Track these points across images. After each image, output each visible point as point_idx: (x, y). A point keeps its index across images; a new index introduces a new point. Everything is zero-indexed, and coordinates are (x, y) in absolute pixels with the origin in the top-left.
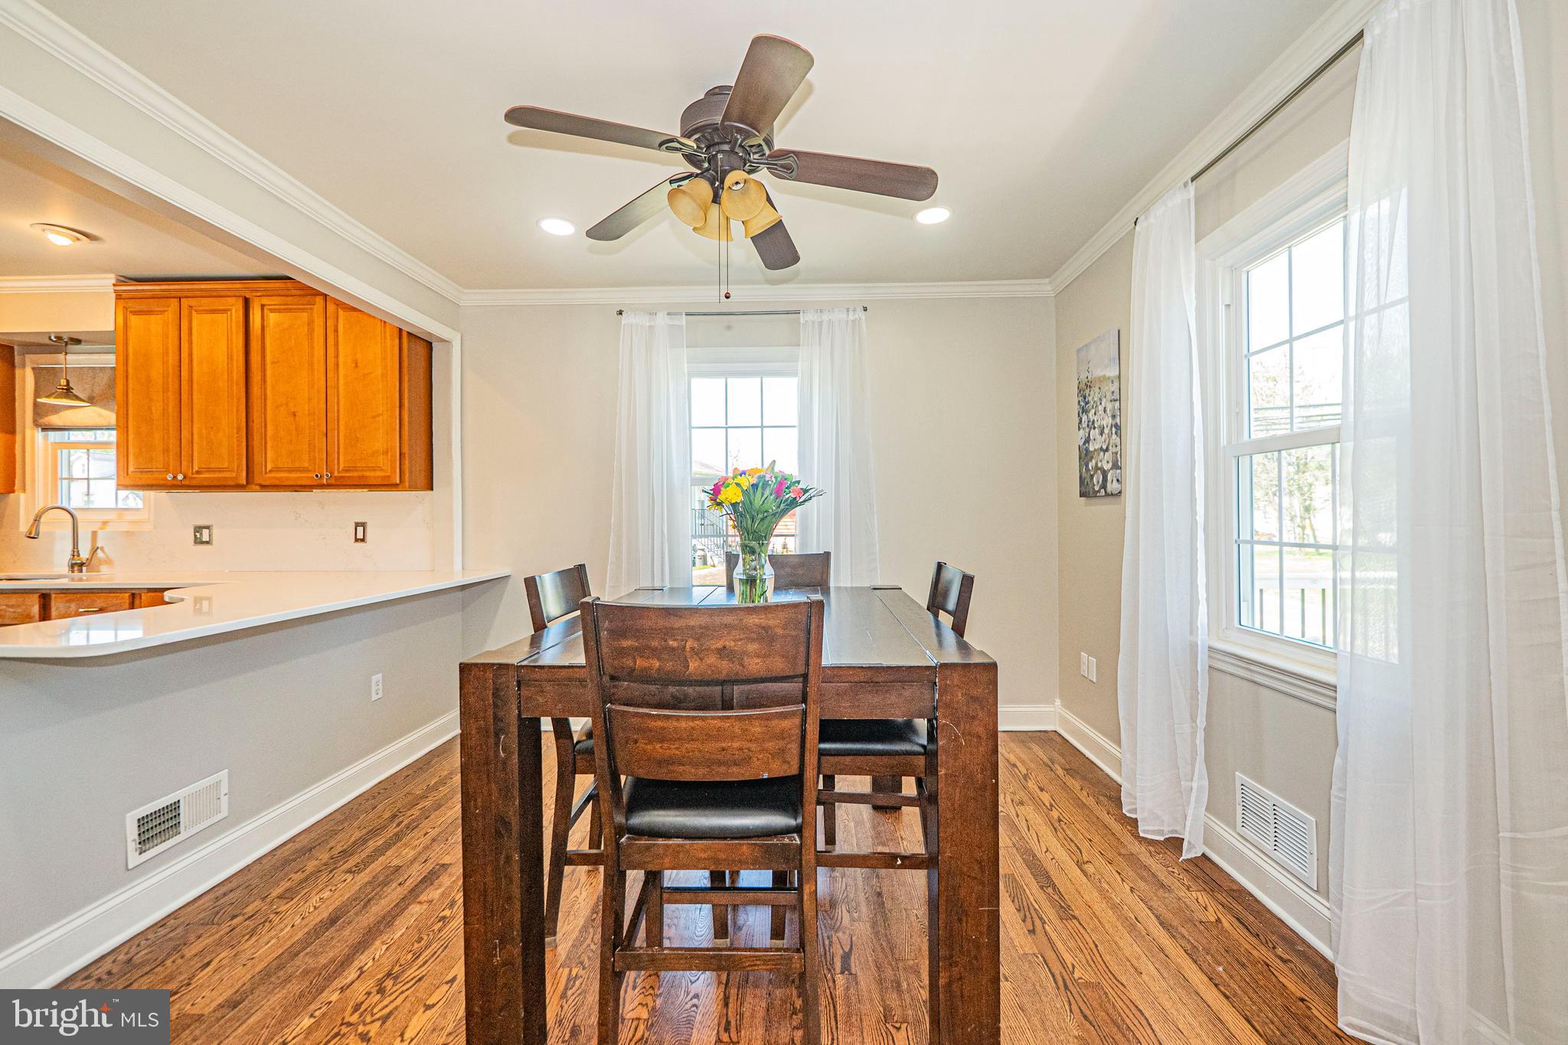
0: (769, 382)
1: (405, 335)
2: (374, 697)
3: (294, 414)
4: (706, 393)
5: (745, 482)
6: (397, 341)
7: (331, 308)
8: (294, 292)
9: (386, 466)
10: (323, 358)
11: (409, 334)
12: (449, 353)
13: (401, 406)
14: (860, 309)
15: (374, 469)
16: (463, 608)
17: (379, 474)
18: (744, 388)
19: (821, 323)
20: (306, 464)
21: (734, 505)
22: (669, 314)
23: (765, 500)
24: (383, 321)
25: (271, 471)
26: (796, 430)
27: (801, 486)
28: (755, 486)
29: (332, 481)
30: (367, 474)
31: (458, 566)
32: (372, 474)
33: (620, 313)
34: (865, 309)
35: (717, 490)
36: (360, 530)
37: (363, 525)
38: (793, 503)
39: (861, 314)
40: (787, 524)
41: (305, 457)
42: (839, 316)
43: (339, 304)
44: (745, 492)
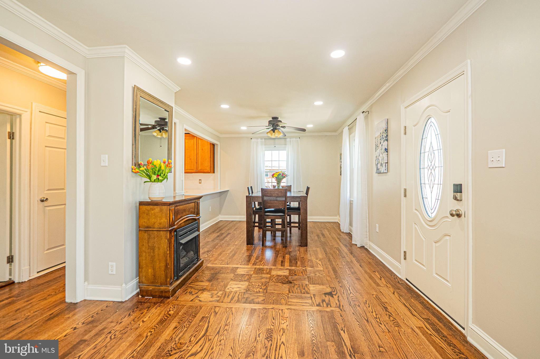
0: (280, 152)
1: (211, 144)
2: (210, 211)
3: (191, 159)
4: (268, 154)
5: (278, 174)
6: (210, 145)
7: (198, 139)
8: (191, 136)
9: (208, 169)
10: (196, 148)
11: (212, 144)
12: (218, 147)
13: (211, 157)
14: (298, 138)
15: (206, 169)
16: (220, 196)
17: (207, 170)
18: (275, 153)
19: (291, 141)
20: (193, 169)
21: (276, 177)
22: (261, 139)
23: (280, 176)
24: (207, 141)
25: (186, 170)
26: (286, 161)
27: (286, 174)
28: (279, 175)
29: (198, 172)
30: (204, 170)
31: (219, 188)
32: (205, 170)
33: (251, 139)
34: (299, 138)
35: (273, 175)
36: (200, 181)
37: (201, 180)
38: (285, 177)
39: (298, 139)
40: (284, 180)
41: (193, 167)
42: (294, 139)
43: (199, 138)
44: (278, 175)
